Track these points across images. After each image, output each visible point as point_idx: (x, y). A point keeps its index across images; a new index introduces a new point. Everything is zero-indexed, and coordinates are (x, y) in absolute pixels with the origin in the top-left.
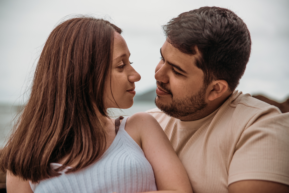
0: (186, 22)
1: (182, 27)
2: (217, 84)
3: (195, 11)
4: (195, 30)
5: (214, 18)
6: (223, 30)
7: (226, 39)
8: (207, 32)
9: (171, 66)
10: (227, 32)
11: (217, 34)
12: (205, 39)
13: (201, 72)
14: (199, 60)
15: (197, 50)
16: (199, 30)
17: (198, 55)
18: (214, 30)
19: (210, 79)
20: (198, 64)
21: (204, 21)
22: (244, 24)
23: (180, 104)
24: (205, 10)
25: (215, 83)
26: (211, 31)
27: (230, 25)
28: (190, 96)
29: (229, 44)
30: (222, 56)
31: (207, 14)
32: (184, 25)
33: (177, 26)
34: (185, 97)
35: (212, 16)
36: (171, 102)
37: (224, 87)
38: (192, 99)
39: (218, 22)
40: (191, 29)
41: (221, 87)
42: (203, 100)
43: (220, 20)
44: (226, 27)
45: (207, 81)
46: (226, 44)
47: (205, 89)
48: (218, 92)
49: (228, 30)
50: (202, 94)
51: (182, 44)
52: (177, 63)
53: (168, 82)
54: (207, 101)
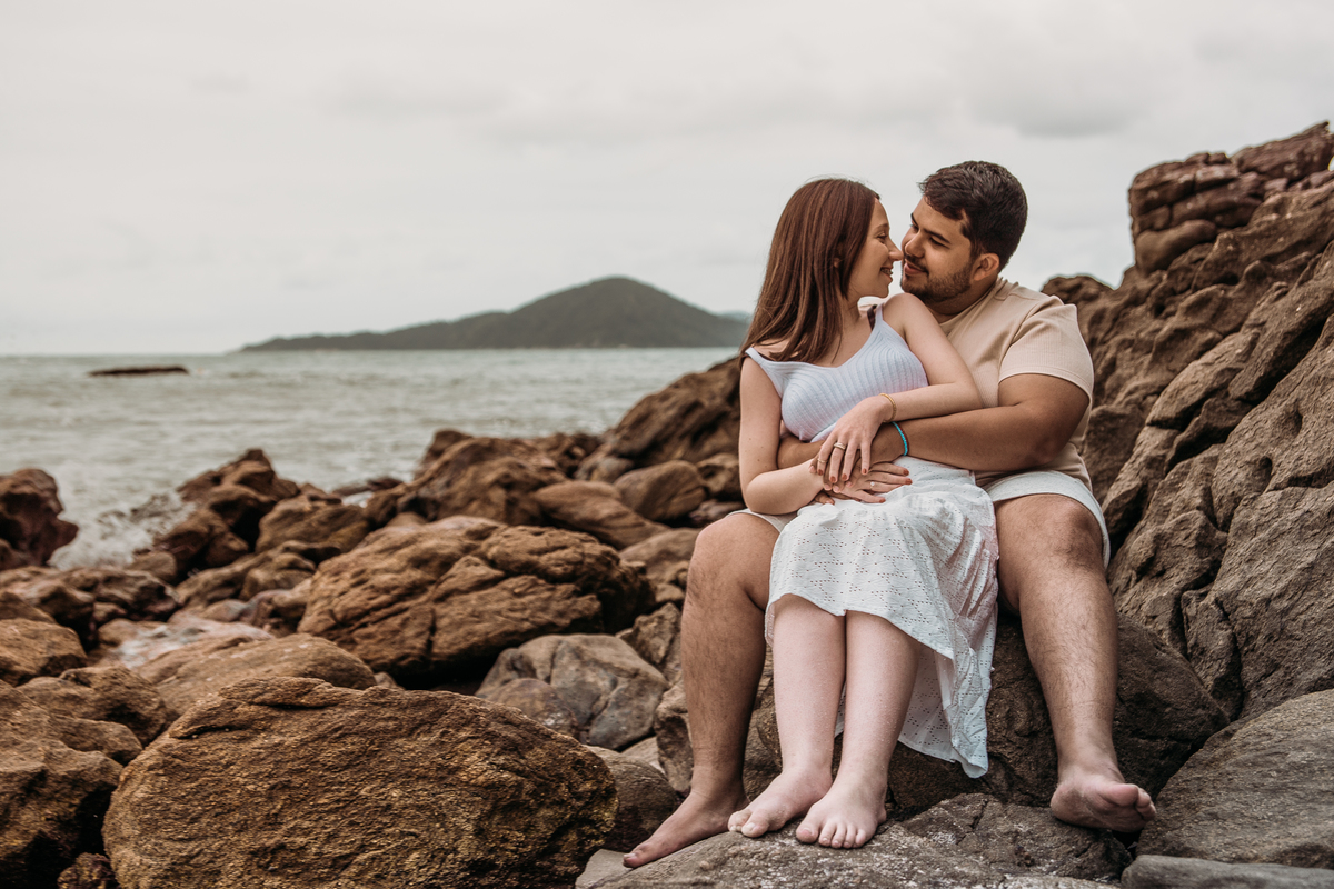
0: (950, 180)
1: (946, 186)
2: (985, 259)
3: (959, 166)
4: (963, 189)
5: (984, 175)
6: (995, 190)
7: (999, 201)
8: (977, 192)
9: (931, 236)
10: (1000, 193)
11: (989, 195)
12: (975, 201)
13: (967, 242)
14: (966, 226)
15: (964, 215)
16: (967, 189)
17: (965, 220)
18: (986, 190)
19: (978, 252)
20: (965, 232)
21: (973, 179)
22: (1019, 184)
23: (938, 284)
24: (972, 164)
25: (983, 257)
26: (982, 191)
27: (1004, 184)
28: (952, 273)
29: (1002, 207)
30: (994, 222)
31: (975, 170)
32: (948, 183)
33: (939, 184)
34: (946, 274)
35: (981, 172)
36: (926, 282)
37: (994, 262)
38: (954, 278)
39: (989, 181)
40: (956, 188)
41: (990, 263)
42: (968, 280)
43: (992, 178)
44: (999, 187)
45: (974, 254)
46: (1000, 207)
47: (971, 265)
48: (987, 269)
49: (1002, 190)
50: (967, 271)
51: (946, 207)
52: (938, 231)
53: (923, 256)
54: (971, 281)
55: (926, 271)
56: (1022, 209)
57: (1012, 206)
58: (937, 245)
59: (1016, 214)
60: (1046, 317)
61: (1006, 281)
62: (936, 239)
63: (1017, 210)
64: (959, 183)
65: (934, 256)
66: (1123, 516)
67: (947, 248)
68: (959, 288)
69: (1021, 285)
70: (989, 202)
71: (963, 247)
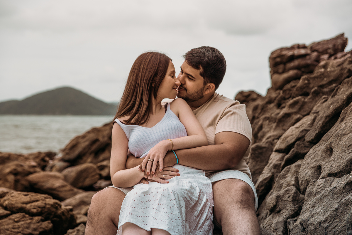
0: (195, 53)
1: (194, 56)
2: (209, 86)
3: (199, 48)
4: (200, 57)
5: (209, 52)
6: (213, 58)
7: (215, 63)
8: (206, 59)
9: (188, 76)
11: (210, 60)
12: (205, 62)
13: (202, 78)
14: (202, 72)
15: (201, 67)
16: (202, 57)
17: (201, 70)
18: (209, 58)
19: (206, 82)
20: (201, 74)
21: (205, 53)
22: (223, 56)
23: (191, 95)
24: (204, 48)
25: (209, 84)
26: (208, 58)
27: (217, 56)
28: (196, 91)
29: (216, 65)
30: (213, 71)
31: (205, 50)
32: (194, 55)
33: (191, 55)
34: (194, 91)
35: (208, 51)
36: (186, 94)
37: (213, 87)
38: (197, 93)
39: (211, 54)
40: (198, 57)
41: (211, 87)
42: (202, 94)
43: (212, 53)
44: (215, 57)
45: (205, 84)
46: (215, 65)
47: (204, 87)
48: (210, 89)
49: (216, 58)
50: (202, 90)
51: (194, 64)
52: (191, 74)
53: (185, 84)
54: (204, 94)
55: (186, 89)
56: (224, 66)
57: (220, 64)
58: (190, 79)
59: (222, 68)
60: (233, 109)
61: (218, 94)
62: (190, 77)
63: (222, 66)
64: (199, 55)
65: (189, 84)
66: (265, 188)
67: (194, 81)
68: (199, 96)
69: (224, 96)
70: (211, 62)
71: (200, 80)
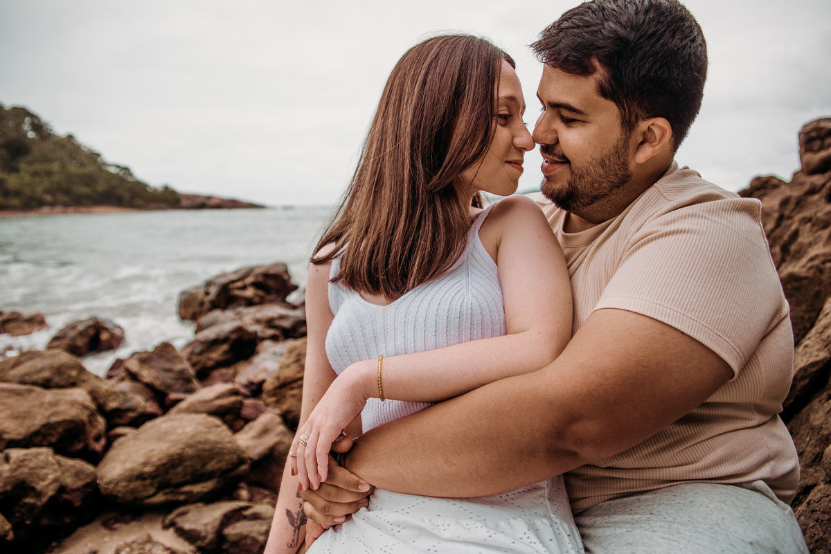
2: (649, 129)
4: (588, 27)
6: (641, 17)
7: (650, 32)
8: (611, 25)
9: (560, 111)
10: (649, 18)
11: (634, 27)
12: (609, 38)
13: (612, 107)
14: (603, 81)
15: (596, 63)
16: (595, 25)
17: (601, 73)
18: (624, 19)
19: (633, 119)
20: (603, 92)
25: (644, 125)
26: (618, 22)
28: (598, 156)
29: (659, 39)
30: (647, 66)
37: (664, 131)
38: (602, 164)
39: (629, 6)
41: (657, 132)
42: (625, 165)
44: (647, 11)
45: (628, 124)
46: (652, 41)
47: (626, 141)
48: (653, 144)
50: (622, 151)
51: (566, 58)
54: (632, 167)
55: (565, 160)
56: (693, 40)
57: (673, 36)
58: (568, 122)
59: (684, 47)
62: (565, 113)
63: (684, 43)
64: (582, 19)
65: (573, 139)
67: (584, 122)
68: (612, 178)
70: (632, 36)
71: (608, 116)
